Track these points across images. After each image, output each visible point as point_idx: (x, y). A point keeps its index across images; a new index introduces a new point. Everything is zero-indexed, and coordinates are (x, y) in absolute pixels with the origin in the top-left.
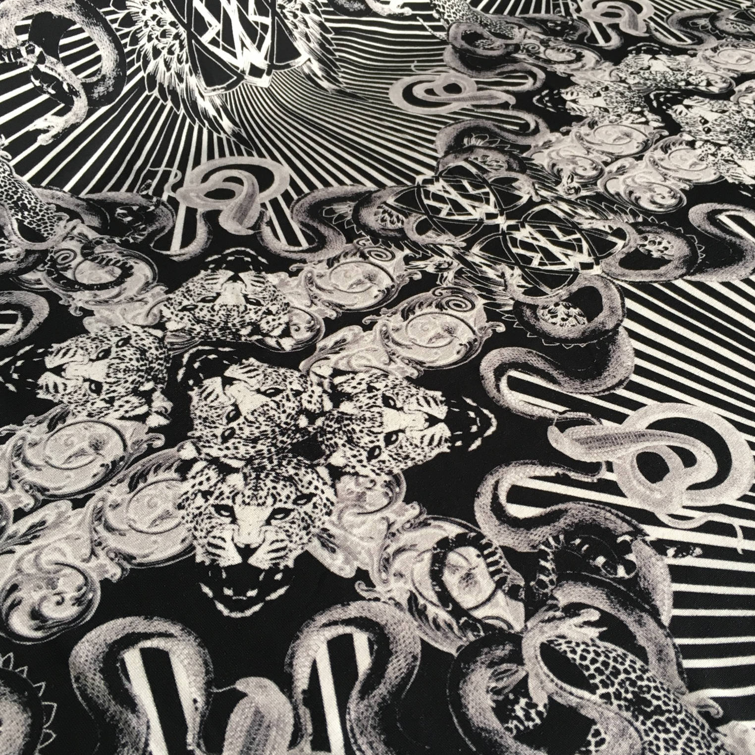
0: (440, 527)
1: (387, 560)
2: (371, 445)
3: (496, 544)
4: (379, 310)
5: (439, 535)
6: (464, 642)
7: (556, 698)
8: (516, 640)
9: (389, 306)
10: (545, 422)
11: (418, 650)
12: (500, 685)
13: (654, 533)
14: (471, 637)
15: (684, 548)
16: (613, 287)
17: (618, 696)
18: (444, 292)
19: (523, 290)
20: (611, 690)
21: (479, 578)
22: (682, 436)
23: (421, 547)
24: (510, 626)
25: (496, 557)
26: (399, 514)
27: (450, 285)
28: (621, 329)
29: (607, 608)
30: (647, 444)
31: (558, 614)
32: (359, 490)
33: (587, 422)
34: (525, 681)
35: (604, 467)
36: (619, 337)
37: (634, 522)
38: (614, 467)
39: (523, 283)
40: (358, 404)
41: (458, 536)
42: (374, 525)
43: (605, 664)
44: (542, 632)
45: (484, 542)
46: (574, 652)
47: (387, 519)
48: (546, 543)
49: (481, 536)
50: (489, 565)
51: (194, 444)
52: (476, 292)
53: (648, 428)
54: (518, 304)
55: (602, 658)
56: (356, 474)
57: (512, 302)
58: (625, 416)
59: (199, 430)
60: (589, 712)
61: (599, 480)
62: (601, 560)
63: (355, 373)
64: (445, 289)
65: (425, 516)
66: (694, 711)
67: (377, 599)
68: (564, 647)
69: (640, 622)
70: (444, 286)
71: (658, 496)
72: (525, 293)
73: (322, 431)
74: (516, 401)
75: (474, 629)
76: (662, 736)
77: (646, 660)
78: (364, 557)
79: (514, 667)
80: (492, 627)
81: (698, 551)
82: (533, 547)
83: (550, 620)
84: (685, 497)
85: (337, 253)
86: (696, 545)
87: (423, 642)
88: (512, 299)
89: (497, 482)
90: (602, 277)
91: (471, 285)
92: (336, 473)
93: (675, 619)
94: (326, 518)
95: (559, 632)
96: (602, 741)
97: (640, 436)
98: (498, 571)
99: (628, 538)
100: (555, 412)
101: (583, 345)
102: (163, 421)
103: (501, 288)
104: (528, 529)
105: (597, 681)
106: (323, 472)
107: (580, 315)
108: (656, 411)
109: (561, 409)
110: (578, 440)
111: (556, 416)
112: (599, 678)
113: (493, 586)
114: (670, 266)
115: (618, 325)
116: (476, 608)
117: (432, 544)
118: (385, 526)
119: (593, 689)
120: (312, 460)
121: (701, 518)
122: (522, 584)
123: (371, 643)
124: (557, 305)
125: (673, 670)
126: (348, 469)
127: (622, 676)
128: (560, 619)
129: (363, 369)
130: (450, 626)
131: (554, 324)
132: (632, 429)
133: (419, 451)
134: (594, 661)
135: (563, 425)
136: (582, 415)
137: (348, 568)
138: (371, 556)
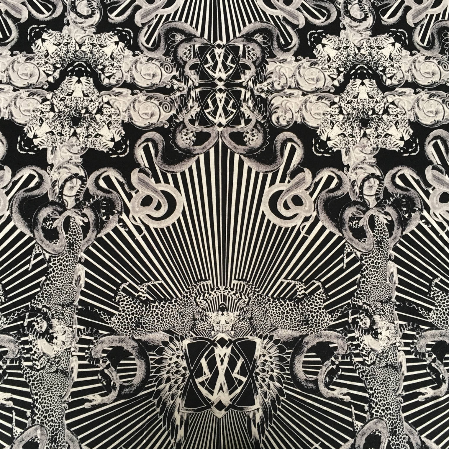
0: (80, 170)
1: (61, 167)
2: (91, 133)
3: (87, 186)
4: (143, 90)
5: (78, 172)
6: (55, 200)
7: (58, 228)
8: (65, 210)
9: (147, 91)
10: (139, 165)
11: (45, 193)
12: (51, 215)
13: (124, 216)
14: (57, 201)
15: (125, 226)
16: (217, 139)
17: (69, 239)
18: (168, 99)
19: (191, 118)
20: (70, 237)
21: (74, 190)
22: (166, 200)
23: (71, 171)
24: (67, 206)
25: (83, 189)
26: (76, 158)
27: (173, 98)
28: (197, 156)
29: (91, 222)
30: (154, 195)
31: (80, 213)
32: (74, 143)
33: (148, 175)
34: (56, 219)
35: (135, 191)
36: (193, 158)
37: (123, 210)
38: (138, 193)
39: (194, 116)
40: (102, 118)
41: (82, 176)
42: (68, 156)
43: (75, 232)
44: (72, 213)
45: (85, 183)
46: (73, 223)
47: (72, 157)
48: (97, 197)
49: (86, 181)
50: (80, 189)
51: (53, 95)
52: (177, 107)
53: (161, 191)
54: (183, 122)
55: (76, 230)
56: (78, 139)
57: (181, 120)
58: (160, 182)
59: (57, 92)
60: (60, 237)
61: (130, 193)
62: (104, 211)
63: (112, 107)
64: (170, 98)
65: (80, 164)
66: (79, 256)
67: (49, 174)
68: (72, 221)
69: (93, 231)
70: (171, 97)
71: (137, 209)
72: (189, 120)
73: (84, 118)
74: (140, 153)
75: (60, 200)
76: (68, 254)
77: (84, 239)
78: (57, 161)
79: (58, 214)
80: (64, 202)
81: (127, 230)
82: (94, 194)
83: (77, 213)
84: (143, 216)
85: (156, 57)
86: (128, 228)
87: (47, 193)
88: (183, 119)
89: (106, 171)
90: (218, 134)
91: (179, 103)
92: (75, 134)
93: (101, 238)
94: (59, 144)
95: (75, 217)
96: (56, 244)
97: (155, 191)
98: (80, 192)
99: (116, 212)
100: (144, 165)
101: (180, 152)
102: (52, 81)
103: (186, 112)
104: (98, 189)
105: (69, 233)
106: (72, 130)
107: (193, 141)
108: (170, 189)
109: (147, 165)
110: (139, 178)
111: (143, 166)
112: (70, 233)
113: (75, 194)
114: (244, 147)
115: (198, 154)
116: (66, 196)
117: (74, 172)
118: (69, 158)
119: (66, 233)
120: (73, 125)
121: (139, 223)
122: (81, 200)
123: (37, 182)
124: (192, 132)
125: (86, 246)
126: (78, 136)
127: (75, 237)
128: (79, 215)
129: (116, 107)
130: (56, 194)
131: (182, 138)
132: (156, 187)
133: (99, 145)
134: (74, 229)
135: (142, 171)
136: (150, 172)
137: (51, 161)
138: (59, 162)
